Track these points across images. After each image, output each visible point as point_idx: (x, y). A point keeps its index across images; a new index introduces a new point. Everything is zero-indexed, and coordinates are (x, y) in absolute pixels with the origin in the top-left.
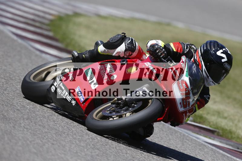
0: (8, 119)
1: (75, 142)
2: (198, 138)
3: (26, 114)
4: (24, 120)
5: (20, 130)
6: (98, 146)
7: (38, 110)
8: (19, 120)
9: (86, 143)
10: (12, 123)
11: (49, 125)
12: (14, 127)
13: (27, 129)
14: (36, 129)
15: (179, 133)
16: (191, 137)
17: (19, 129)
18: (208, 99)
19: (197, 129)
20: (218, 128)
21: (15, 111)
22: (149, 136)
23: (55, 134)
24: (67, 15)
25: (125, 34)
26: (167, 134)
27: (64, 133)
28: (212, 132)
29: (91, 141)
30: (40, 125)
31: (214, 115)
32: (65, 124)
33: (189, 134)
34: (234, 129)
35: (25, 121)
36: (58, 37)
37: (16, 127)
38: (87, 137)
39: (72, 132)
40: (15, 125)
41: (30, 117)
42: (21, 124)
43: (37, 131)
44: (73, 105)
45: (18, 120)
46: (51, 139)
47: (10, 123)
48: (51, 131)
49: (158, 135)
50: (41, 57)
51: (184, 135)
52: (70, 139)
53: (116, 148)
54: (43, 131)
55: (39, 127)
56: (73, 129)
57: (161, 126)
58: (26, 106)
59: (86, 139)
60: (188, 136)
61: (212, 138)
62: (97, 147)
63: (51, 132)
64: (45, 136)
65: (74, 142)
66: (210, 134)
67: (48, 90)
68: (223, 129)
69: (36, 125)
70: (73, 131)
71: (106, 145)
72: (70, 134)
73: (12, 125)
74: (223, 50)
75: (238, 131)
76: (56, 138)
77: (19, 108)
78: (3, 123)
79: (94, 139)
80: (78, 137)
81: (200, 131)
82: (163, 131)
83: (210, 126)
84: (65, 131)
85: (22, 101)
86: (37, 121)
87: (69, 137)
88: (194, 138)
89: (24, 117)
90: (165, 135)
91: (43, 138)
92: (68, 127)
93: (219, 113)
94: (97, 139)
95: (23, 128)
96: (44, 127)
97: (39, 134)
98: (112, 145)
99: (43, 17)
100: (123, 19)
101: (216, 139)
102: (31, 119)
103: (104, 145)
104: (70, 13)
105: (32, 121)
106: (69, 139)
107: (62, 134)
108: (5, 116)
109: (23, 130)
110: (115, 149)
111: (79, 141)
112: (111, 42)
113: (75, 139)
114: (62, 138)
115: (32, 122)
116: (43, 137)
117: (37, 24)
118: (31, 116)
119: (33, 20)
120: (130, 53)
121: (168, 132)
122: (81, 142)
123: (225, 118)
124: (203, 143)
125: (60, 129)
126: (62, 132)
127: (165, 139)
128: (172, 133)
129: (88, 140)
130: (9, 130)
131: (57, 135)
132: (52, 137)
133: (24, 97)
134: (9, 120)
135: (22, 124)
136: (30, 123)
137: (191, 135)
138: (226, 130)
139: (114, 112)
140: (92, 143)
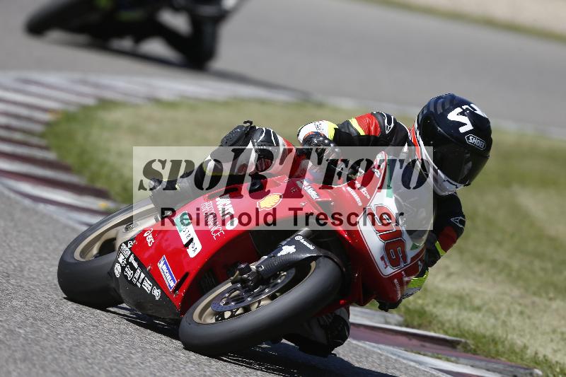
2: (420, 363)
3: (18, 348)
4: (16, 362)
7: (44, 336)
8: (5, 364)
11: (75, 369)
15: (375, 356)
16: (405, 361)
18: (461, 226)
19: (415, 342)
20: (463, 336)
24: (85, 108)
25: (251, 123)
28: (452, 344)
31: (451, 305)
32: (112, 362)
33: (399, 356)
34: (500, 332)
35: (19, 366)
36: (70, 160)
41: (30, 355)
42: (9, 372)
44: (157, 298)
50: (36, 212)
51: (387, 359)
56: (132, 373)
58: (17, 329)
60: (396, 360)
61: (453, 359)
66: (447, 350)
67: (108, 273)
68: (475, 336)
69: (45, 371)
74: (462, 109)
75: (509, 337)
81: (424, 346)
83: (446, 333)
85: (6, 320)
86: (46, 362)
88: (412, 364)
89: (16, 357)
92: (119, 370)
93: (461, 300)
99: (29, 119)
100: (213, 103)
101: (462, 360)
102: (33, 359)
104: (90, 102)
115: (34, 365)
117: (18, 136)
118: (32, 353)
123: (478, 309)
124: (434, 372)
128: (361, 356)
136: (30, 369)
137: (404, 358)
138: (484, 337)
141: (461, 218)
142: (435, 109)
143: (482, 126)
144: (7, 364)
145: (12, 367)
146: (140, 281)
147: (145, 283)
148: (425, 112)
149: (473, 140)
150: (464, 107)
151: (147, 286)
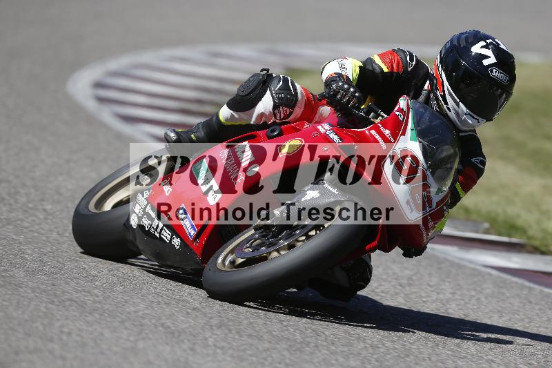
0: (176, 334)
1: (336, 360)
3: (214, 315)
4: (212, 329)
5: (208, 355)
6: (388, 361)
8: (201, 331)
9: (361, 358)
10: (186, 341)
11: (270, 332)
12: (192, 349)
13: (222, 348)
14: (242, 345)
17: (205, 351)
18: (482, 167)
21: (188, 313)
22: (363, 287)
23: (287, 350)
26: (540, 309)
27: (308, 344)
29: (370, 353)
30: (250, 336)
35: (215, 332)
37: (198, 348)
38: (362, 345)
39: (326, 340)
40: (194, 344)
41: (226, 320)
42: (206, 339)
43: (245, 350)
44: (177, 248)
45: (200, 333)
46: (280, 363)
47: (183, 341)
48: (278, 344)
49: (521, 313)
52: (322, 355)
53: (430, 359)
54: (259, 347)
55: (250, 340)
56: (327, 333)
57: (524, 292)
59: (360, 349)
62: (387, 363)
63: (278, 346)
64: (265, 359)
65: (334, 362)
67: (124, 224)
69: (241, 336)
70: (326, 336)
71: (408, 356)
72: (322, 345)
73: (186, 346)
74: (486, 42)
76: (290, 360)
77: (196, 304)
78: (167, 344)
79: (378, 348)
80: (342, 349)
82: (530, 302)
84: (308, 339)
86: (242, 327)
87: (320, 351)
89: (213, 324)
90: (538, 312)
91: (263, 363)
92: (313, 330)
94: (383, 344)
95: (213, 348)
96: (260, 338)
97: (251, 356)
98: (421, 353)
102: (229, 325)
103: (403, 356)
105: (230, 330)
106: (322, 357)
107: (303, 348)
108: (169, 327)
109: (215, 353)
110: (428, 361)
111: (344, 358)
112: (241, 94)
113: (334, 353)
114: (306, 357)
116: (262, 361)
118: (228, 318)
119: (199, 102)
120: (286, 111)
121: (543, 303)
122: (348, 358)
125: (298, 337)
126: (302, 342)
127: (538, 319)
129: (364, 352)
130: (182, 359)
131: (293, 352)
132: (282, 357)
133: (82, 253)
134: (179, 336)
135: (211, 339)
136: (226, 334)
139: (263, 246)
140: (375, 356)
141: (481, 158)
142: (459, 42)
143: (506, 61)
144: (204, 331)
145: (208, 334)
146: (159, 230)
147: (163, 232)
148: (448, 46)
149: (496, 73)
150: (488, 41)
151: (166, 235)
